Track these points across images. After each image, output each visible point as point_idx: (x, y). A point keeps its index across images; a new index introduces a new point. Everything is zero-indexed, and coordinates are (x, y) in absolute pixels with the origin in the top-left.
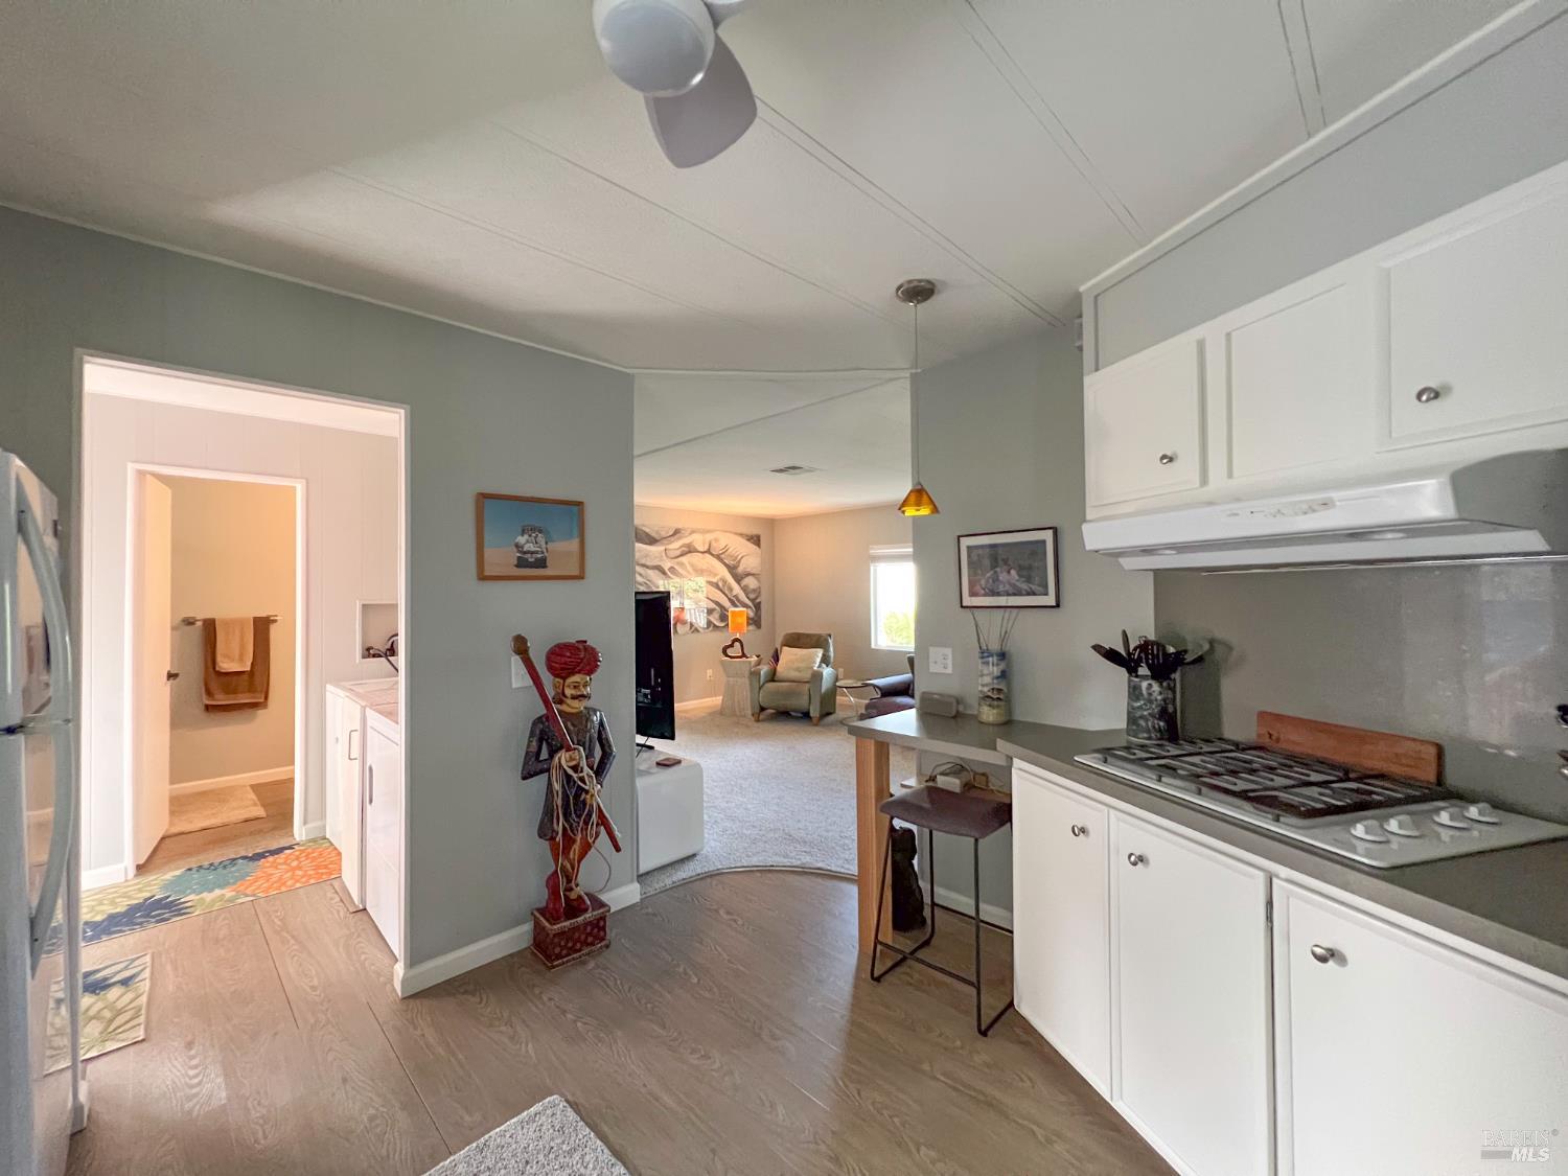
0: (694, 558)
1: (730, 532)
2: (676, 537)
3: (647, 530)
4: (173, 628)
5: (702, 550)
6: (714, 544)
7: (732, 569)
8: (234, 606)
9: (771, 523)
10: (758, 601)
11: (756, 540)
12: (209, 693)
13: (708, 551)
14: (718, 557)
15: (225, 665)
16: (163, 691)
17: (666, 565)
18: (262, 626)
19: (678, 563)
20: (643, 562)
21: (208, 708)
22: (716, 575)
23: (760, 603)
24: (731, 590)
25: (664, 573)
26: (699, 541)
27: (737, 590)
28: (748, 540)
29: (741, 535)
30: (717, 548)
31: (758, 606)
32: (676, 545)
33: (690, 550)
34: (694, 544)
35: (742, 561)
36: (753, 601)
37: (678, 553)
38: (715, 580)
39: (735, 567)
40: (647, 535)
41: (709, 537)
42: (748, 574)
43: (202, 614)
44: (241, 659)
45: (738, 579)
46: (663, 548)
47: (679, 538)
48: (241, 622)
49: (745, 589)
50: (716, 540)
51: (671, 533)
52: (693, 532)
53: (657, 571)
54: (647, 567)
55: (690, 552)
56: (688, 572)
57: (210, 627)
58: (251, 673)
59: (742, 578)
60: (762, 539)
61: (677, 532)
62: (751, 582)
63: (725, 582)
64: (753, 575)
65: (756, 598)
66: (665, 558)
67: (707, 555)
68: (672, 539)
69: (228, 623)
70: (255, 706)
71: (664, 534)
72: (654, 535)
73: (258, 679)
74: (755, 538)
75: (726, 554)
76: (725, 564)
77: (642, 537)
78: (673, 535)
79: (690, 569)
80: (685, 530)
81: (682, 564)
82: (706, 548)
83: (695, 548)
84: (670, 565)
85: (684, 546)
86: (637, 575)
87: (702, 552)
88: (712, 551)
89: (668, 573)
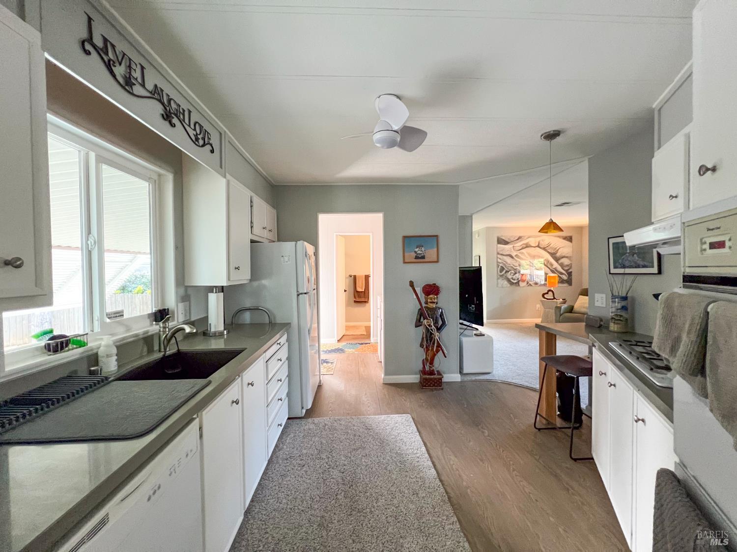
2: (519, 240)
3: (503, 238)
4: (346, 278)
5: (534, 246)
6: (541, 243)
7: (553, 255)
8: (360, 273)
10: (570, 271)
11: (569, 239)
12: (355, 297)
13: (538, 246)
14: (544, 249)
15: (359, 289)
16: (343, 296)
17: (514, 254)
18: (367, 277)
19: (520, 253)
20: (501, 253)
21: (355, 302)
23: (571, 272)
24: (552, 265)
25: (512, 257)
26: (533, 242)
27: (556, 265)
28: (564, 239)
30: (543, 244)
31: (570, 274)
32: (519, 244)
33: (527, 246)
36: (567, 271)
37: (521, 248)
39: (555, 254)
42: (563, 257)
43: (353, 274)
44: (362, 288)
45: (557, 260)
46: (512, 246)
47: (520, 241)
48: (362, 276)
49: (562, 265)
50: (542, 240)
51: (516, 238)
52: (529, 237)
53: (509, 257)
54: (503, 255)
56: (527, 257)
57: (355, 277)
58: (364, 292)
59: (559, 259)
60: (573, 238)
61: (520, 238)
62: (566, 261)
63: (548, 261)
64: (567, 257)
65: (569, 269)
66: (512, 250)
67: (538, 248)
68: (517, 241)
69: (360, 276)
70: (365, 302)
71: (512, 239)
72: (507, 240)
73: (366, 294)
74: (569, 238)
75: (549, 247)
76: (548, 252)
77: (501, 241)
78: (518, 239)
79: (527, 255)
80: (524, 237)
81: (523, 253)
82: (537, 245)
83: (530, 245)
84: (516, 254)
85: (524, 244)
86: (498, 259)
87: (534, 247)
88: (540, 246)
89: (515, 257)
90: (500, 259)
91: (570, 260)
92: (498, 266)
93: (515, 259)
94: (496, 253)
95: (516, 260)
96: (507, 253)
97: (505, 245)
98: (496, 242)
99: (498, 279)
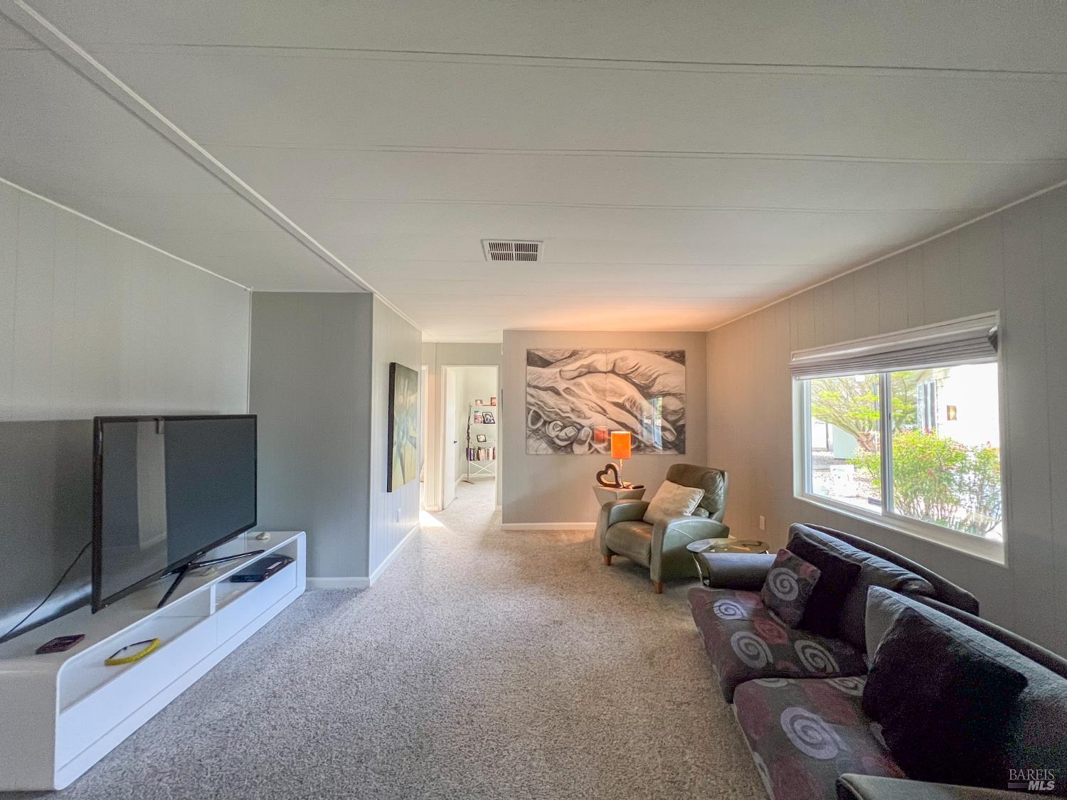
0: (596, 379)
1: (643, 350)
2: (574, 357)
3: (540, 354)
5: (604, 369)
7: (643, 389)
9: (702, 337)
10: (681, 423)
11: (679, 357)
13: (613, 372)
14: (626, 377)
17: (561, 386)
19: (575, 384)
20: (535, 383)
22: (621, 395)
23: (684, 426)
24: (641, 410)
25: (557, 393)
27: (650, 410)
28: (666, 357)
29: (658, 352)
30: (624, 367)
32: (573, 366)
33: (591, 371)
34: (595, 364)
35: (657, 381)
36: (673, 423)
37: (576, 374)
38: (620, 401)
39: (648, 387)
40: (541, 358)
41: (613, 356)
42: (666, 395)
45: (652, 399)
47: (576, 360)
49: (663, 411)
50: (622, 359)
51: (567, 355)
52: (594, 353)
53: (549, 392)
54: (540, 388)
55: (589, 372)
59: (658, 397)
60: (687, 355)
61: (574, 354)
62: (671, 404)
63: (632, 401)
64: (674, 395)
65: (678, 420)
66: (559, 379)
68: (569, 360)
71: (559, 356)
72: (547, 357)
74: (677, 355)
75: (636, 373)
76: (634, 384)
77: (534, 360)
78: (569, 357)
79: (590, 390)
80: (584, 351)
81: (579, 385)
82: (610, 368)
83: (596, 369)
84: (566, 386)
85: (582, 366)
86: (529, 397)
87: (605, 373)
88: (617, 371)
89: (562, 393)
90: (532, 396)
91: (681, 400)
92: (528, 411)
93: (563, 397)
94: (524, 385)
95: (566, 400)
96: (548, 384)
97: (543, 367)
98: (525, 362)
99: (528, 437)
